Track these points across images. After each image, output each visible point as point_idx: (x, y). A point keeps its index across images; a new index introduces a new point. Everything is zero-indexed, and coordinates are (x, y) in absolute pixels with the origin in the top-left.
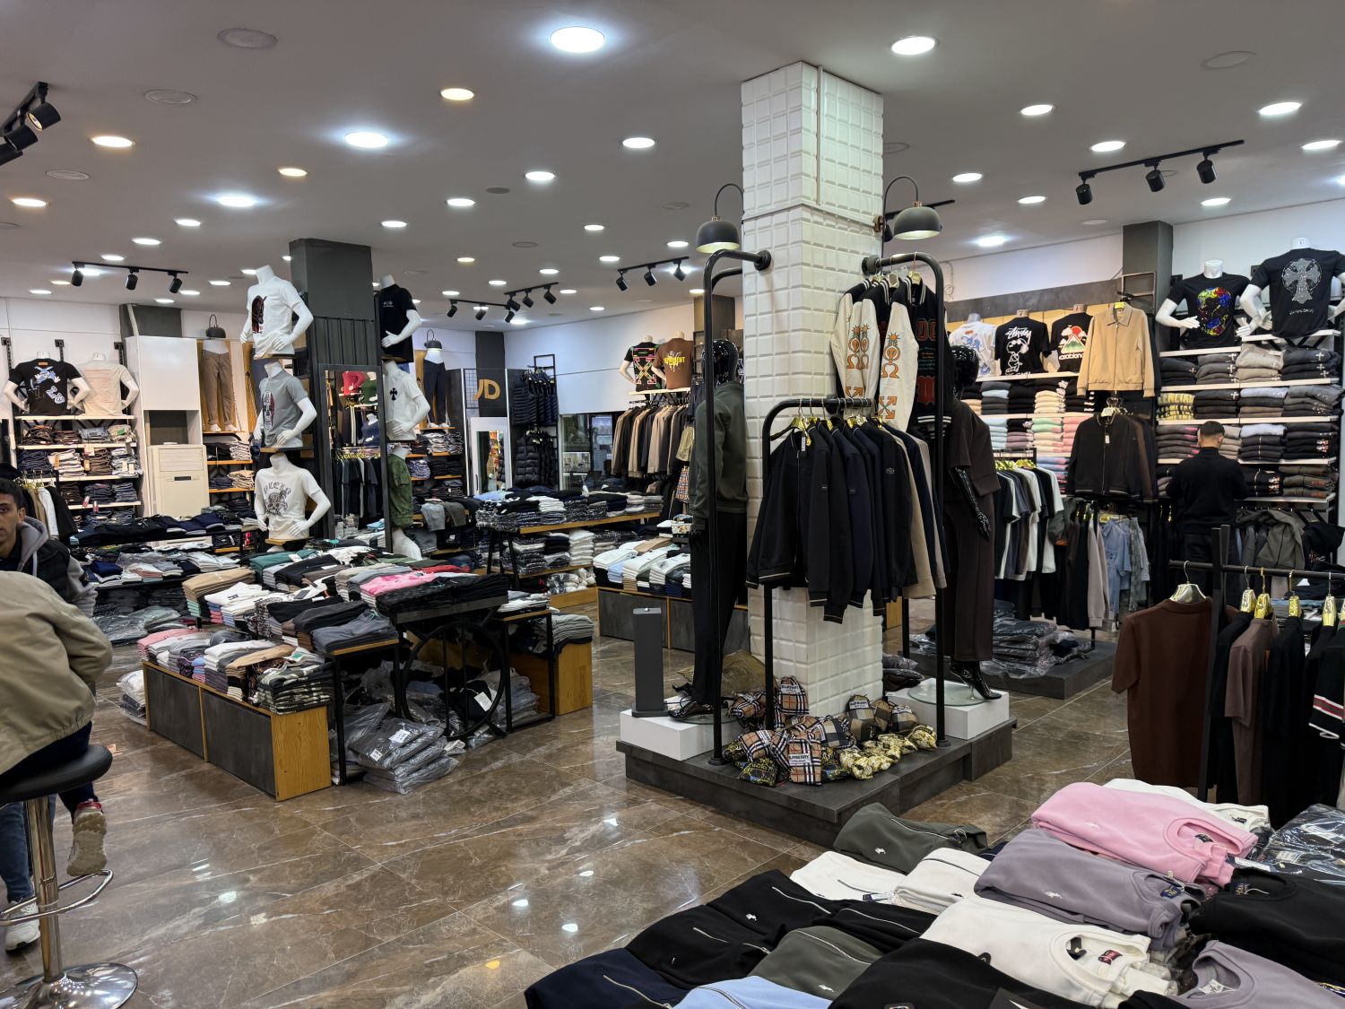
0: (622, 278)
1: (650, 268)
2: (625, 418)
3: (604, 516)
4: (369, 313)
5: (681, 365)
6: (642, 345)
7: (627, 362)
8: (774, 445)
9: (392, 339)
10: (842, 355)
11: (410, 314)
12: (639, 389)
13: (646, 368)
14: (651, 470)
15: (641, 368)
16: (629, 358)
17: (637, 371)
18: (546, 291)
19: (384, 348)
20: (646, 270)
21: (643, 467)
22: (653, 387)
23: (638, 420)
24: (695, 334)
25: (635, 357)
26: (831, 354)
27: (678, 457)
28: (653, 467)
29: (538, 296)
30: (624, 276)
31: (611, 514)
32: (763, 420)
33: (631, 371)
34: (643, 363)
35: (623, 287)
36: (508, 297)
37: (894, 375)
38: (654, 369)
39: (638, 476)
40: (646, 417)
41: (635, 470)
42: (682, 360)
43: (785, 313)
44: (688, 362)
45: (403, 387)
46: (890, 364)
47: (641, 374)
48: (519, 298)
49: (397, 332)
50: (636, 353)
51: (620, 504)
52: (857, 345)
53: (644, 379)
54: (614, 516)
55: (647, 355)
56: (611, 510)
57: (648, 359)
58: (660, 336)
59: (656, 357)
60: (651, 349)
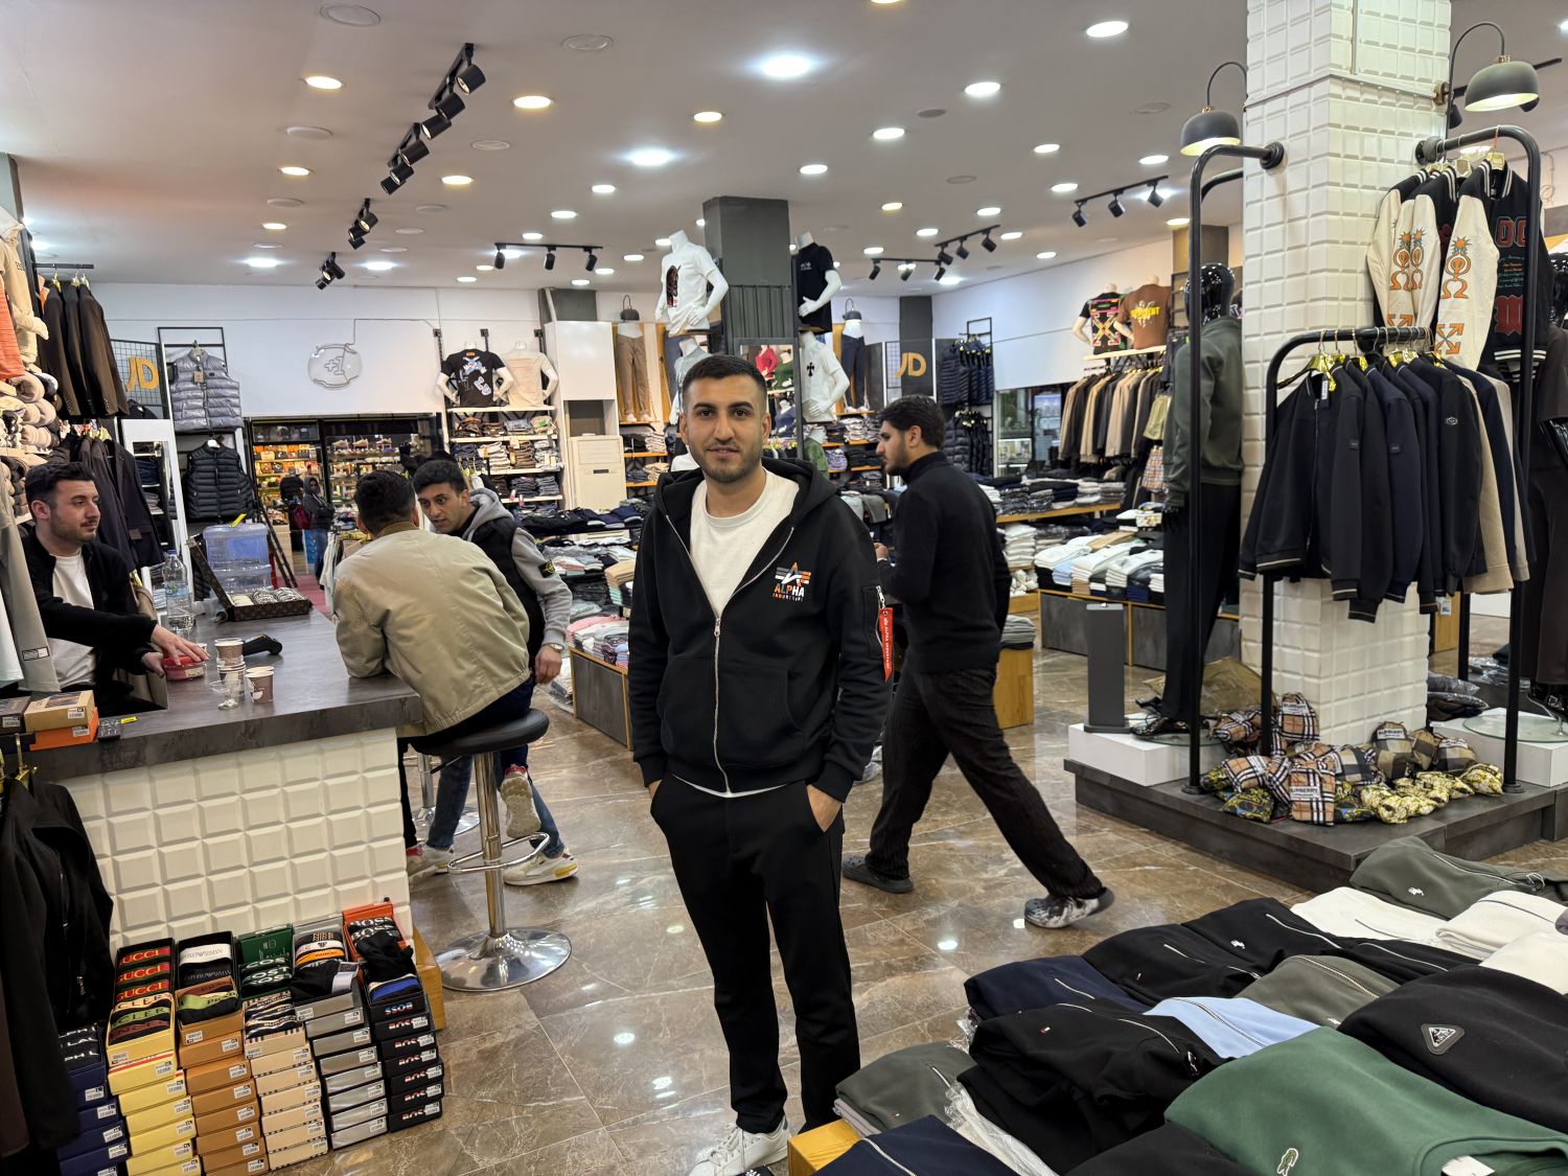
0: (1079, 212)
1: (1116, 196)
2: (1078, 390)
3: (1049, 508)
4: (785, 278)
5: (1154, 318)
6: (1103, 296)
7: (1083, 319)
8: (1282, 395)
9: (810, 306)
10: (1384, 273)
11: (830, 276)
12: (1097, 351)
13: (1108, 325)
14: (1109, 453)
15: (1100, 326)
16: (1086, 313)
17: (1095, 330)
18: (985, 236)
19: (801, 317)
20: (1111, 197)
21: (1099, 450)
22: (1116, 348)
23: (1094, 391)
24: (1173, 277)
25: (1093, 312)
26: (1368, 273)
27: (1147, 434)
28: (1113, 448)
29: (974, 245)
30: (1083, 208)
31: (1058, 506)
32: (1268, 364)
33: (1088, 330)
34: (1103, 318)
35: (1080, 222)
36: (939, 249)
37: (1460, 295)
38: (1117, 326)
39: (1093, 460)
40: (1106, 387)
41: (1089, 452)
42: (1155, 311)
43: (1304, 222)
44: (1164, 312)
45: (821, 360)
46: (1455, 279)
47: (1101, 333)
48: (951, 250)
49: (815, 297)
50: (1094, 306)
51: (1070, 493)
52: (1405, 258)
53: (1105, 339)
54: (1061, 508)
55: (1109, 308)
56: (1057, 500)
57: (1110, 314)
58: (1126, 285)
59: (1121, 310)
60: (1114, 301)
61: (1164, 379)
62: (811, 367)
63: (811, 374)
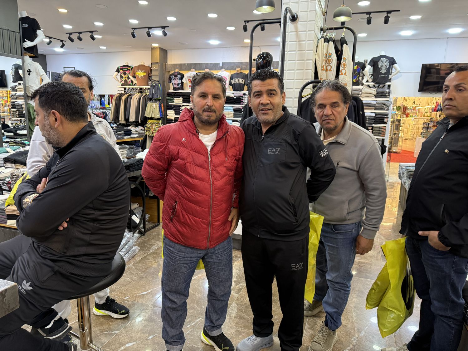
0: (134, 32)
1: (149, 29)
2: (117, 97)
5: (144, 76)
6: (124, 66)
7: (117, 73)
9: (28, 44)
11: (38, 32)
12: (122, 85)
13: (127, 76)
15: (124, 76)
16: (118, 71)
17: (122, 77)
18: (91, 34)
19: (24, 48)
20: (147, 30)
21: (127, 119)
22: (130, 85)
23: (123, 98)
24: (152, 63)
25: (121, 71)
27: (146, 115)
28: (132, 119)
29: (86, 37)
33: (119, 77)
34: (125, 74)
35: (134, 36)
36: (68, 35)
37: (345, 74)
38: (130, 77)
39: (124, 122)
40: (127, 98)
41: (123, 119)
42: (145, 74)
43: (304, 42)
44: (147, 74)
45: (35, 69)
46: (344, 69)
47: (124, 79)
49: (32, 40)
50: (121, 69)
53: (125, 81)
55: (127, 71)
57: (127, 72)
58: (133, 64)
59: (131, 72)
60: (129, 68)
61: (150, 97)
62: (29, 71)
63: (29, 74)
